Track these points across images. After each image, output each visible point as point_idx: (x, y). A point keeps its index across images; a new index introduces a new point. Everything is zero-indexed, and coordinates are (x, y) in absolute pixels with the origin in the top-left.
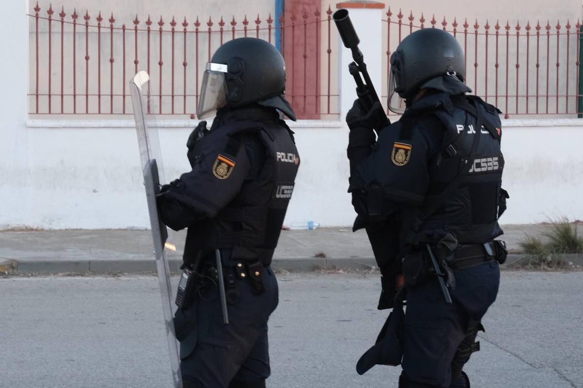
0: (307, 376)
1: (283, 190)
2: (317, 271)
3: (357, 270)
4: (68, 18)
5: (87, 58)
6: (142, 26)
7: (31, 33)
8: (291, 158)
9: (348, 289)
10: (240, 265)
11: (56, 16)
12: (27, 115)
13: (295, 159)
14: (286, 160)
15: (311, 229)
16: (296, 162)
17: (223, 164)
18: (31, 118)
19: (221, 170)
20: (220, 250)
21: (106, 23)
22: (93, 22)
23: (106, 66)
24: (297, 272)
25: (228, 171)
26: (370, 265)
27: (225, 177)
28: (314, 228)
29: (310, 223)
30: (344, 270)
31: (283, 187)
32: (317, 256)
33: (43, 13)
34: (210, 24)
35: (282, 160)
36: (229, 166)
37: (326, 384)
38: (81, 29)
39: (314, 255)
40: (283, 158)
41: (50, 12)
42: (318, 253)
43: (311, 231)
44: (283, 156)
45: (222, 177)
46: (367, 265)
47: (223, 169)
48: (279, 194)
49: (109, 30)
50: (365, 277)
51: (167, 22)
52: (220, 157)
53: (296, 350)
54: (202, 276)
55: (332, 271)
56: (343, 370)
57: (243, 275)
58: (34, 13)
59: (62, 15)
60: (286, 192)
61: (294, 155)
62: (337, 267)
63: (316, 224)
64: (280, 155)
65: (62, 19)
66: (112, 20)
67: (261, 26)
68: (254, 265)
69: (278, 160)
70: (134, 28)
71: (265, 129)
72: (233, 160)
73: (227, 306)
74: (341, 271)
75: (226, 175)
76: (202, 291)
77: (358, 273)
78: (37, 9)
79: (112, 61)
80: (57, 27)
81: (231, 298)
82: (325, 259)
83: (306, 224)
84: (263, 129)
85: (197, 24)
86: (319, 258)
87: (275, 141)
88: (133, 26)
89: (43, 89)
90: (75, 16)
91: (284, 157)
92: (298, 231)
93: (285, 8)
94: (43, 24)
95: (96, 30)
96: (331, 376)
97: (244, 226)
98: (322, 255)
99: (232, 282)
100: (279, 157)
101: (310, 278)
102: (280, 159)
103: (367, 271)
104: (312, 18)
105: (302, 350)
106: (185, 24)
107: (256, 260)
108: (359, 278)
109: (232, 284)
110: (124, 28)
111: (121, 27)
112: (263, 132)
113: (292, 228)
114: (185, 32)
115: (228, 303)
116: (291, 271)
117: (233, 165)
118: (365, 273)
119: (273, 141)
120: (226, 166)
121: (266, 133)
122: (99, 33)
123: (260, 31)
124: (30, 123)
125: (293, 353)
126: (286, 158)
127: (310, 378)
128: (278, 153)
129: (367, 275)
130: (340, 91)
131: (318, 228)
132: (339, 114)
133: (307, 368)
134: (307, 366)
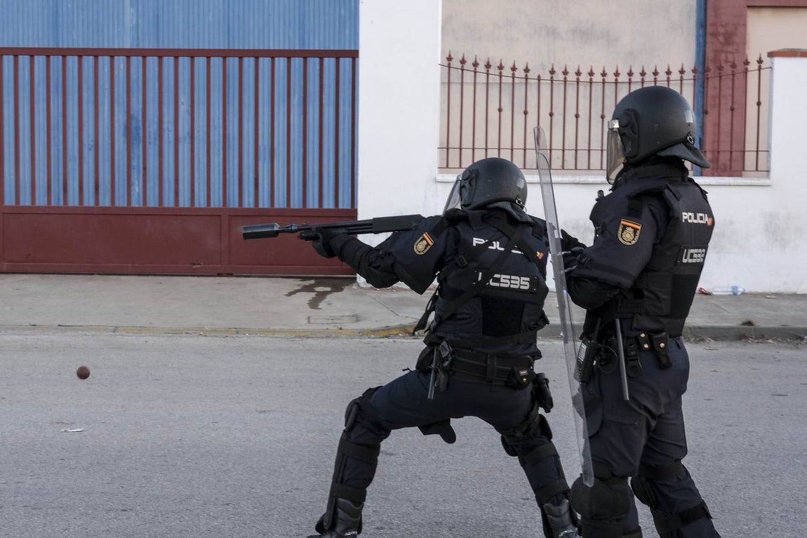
0: (744, 455)
1: (692, 254)
2: (744, 340)
3: (789, 340)
4: (481, 68)
5: (500, 110)
6: (559, 76)
7: (442, 83)
8: (701, 218)
9: (779, 361)
10: (643, 335)
11: (469, 66)
12: (437, 170)
13: (707, 220)
14: (695, 221)
15: (735, 294)
16: (709, 223)
17: (628, 229)
18: (440, 173)
19: (628, 236)
20: (620, 319)
21: (520, 73)
22: (507, 72)
23: (519, 118)
24: (722, 340)
25: (635, 235)
26: (802, 336)
27: (633, 242)
28: (739, 293)
29: (735, 288)
30: (773, 340)
31: (692, 251)
32: (744, 324)
33: (456, 63)
34: (630, 74)
35: (690, 221)
36: (635, 230)
37: (766, 464)
38: (494, 79)
39: (741, 323)
40: (690, 219)
41: (463, 62)
42: (744, 320)
43: (736, 297)
44: (690, 217)
45: (630, 242)
46: (799, 335)
47: (629, 235)
48: (686, 258)
49: (524, 81)
50: (797, 348)
51: (585, 72)
52: (622, 222)
53: (730, 425)
54: (602, 346)
55: (761, 340)
56: (783, 449)
57: (646, 346)
58: (446, 63)
59: (476, 65)
60: (695, 256)
61: (706, 215)
62: (766, 336)
63: (741, 290)
64: (686, 216)
65: (475, 69)
66: (527, 70)
67: (685, 76)
68: (658, 336)
69: (684, 221)
70: (549, 79)
71: (669, 186)
72: (638, 222)
73: (628, 380)
74: (770, 341)
75: (633, 239)
76: (603, 364)
77: (789, 343)
78: (450, 59)
79: (526, 113)
80: (469, 76)
81: (632, 370)
82: (752, 327)
83: (730, 290)
84: (668, 187)
85: (617, 74)
86: (746, 327)
87: (681, 200)
88: (548, 76)
89: (454, 142)
90: (488, 66)
91: (693, 217)
92: (721, 296)
93: (707, 57)
94: (456, 75)
95: (510, 80)
96: (770, 455)
97: (646, 293)
98: (749, 323)
99: (633, 353)
100: (684, 218)
101: (738, 347)
102: (686, 220)
103: (799, 341)
104: (740, 67)
105: (736, 426)
106: (604, 74)
107: (660, 331)
108: (791, 349)
109: (633, 356)
110: (539, 79)
111: (536, 77)
112: (667, 191)
113: (714, 293)
114: (604, 82)
115: (628, 376)
116: (716, 339)
117: (639, 228)
118: (797, 344)
119: (678, 200)
120: (632, 230)
121: (671, 191)
122: (513, 83)
123: (684, 82)
124: (440, 177)
125: (727, 428)
126: (695, 218)
127: (748, 457)
128: (684, 214)
129: (800, 346)
130: (769, 146)
131: (743, 294)
132: (768, 171)
133: (744, 446)
134: (743, 444)
